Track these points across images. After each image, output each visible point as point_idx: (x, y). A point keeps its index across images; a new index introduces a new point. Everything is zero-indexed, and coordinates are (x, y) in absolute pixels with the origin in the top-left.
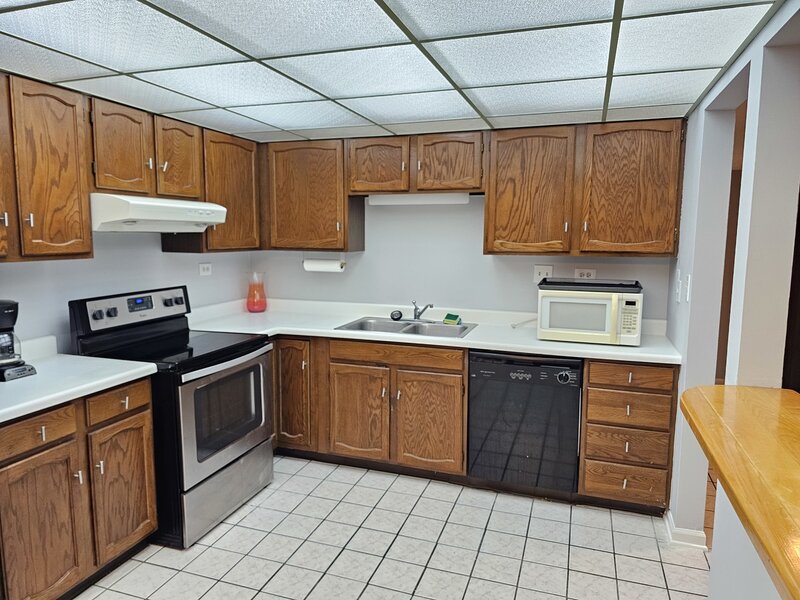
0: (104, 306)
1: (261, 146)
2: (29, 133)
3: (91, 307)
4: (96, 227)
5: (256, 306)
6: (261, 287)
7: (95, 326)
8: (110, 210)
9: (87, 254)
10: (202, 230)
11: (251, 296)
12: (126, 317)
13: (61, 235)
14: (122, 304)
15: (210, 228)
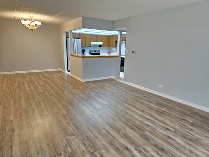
0: (92, 51)
1: (109, 36)
2: (87, 38)
3: (91, 51)
4: (91, 44)
5: (109, 54)
6: (110, 52)
7: (91, 52)
8: (92, 43)
9: (90, 46)
10: (101, 45)
11: (109, 53)
12: (94, 52)
13: (88, 45)
14: (93, 51)
15: (102, 45)
